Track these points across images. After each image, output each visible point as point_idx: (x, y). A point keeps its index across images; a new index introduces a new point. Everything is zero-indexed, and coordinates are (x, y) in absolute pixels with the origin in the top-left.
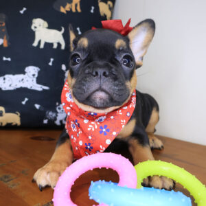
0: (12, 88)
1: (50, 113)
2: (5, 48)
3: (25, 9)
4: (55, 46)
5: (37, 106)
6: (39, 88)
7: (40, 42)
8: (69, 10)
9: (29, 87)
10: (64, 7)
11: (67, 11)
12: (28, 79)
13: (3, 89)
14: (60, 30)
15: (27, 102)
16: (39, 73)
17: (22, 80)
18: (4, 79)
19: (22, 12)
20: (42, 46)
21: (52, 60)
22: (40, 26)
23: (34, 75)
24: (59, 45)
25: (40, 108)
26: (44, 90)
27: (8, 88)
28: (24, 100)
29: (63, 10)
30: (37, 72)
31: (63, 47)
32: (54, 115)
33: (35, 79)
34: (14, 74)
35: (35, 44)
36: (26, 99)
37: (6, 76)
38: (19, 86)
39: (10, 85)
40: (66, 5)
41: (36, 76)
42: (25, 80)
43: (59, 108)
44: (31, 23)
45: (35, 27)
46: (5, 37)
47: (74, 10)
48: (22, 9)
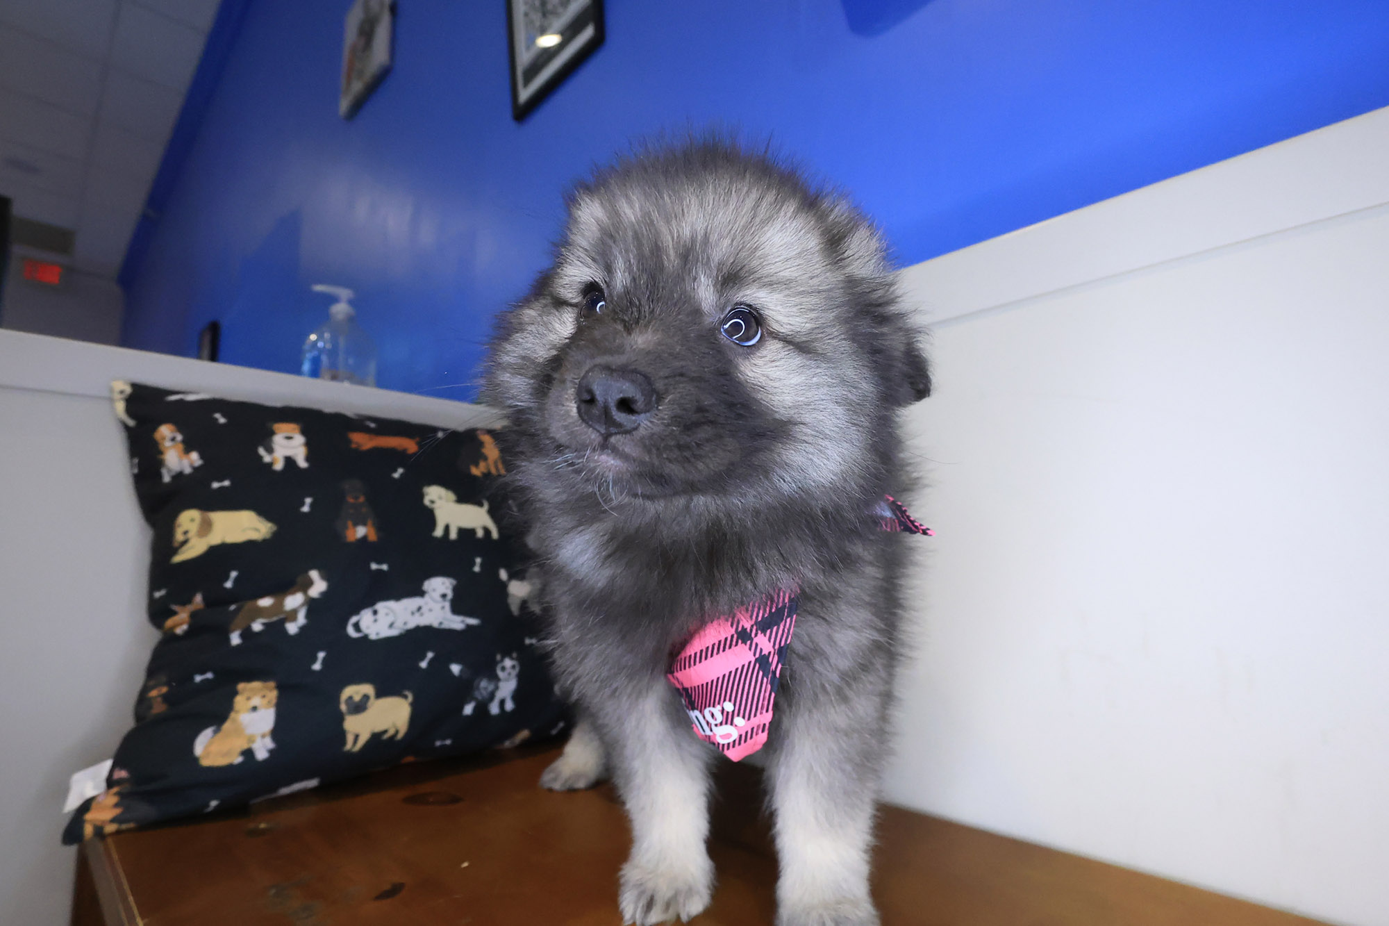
0: (394, 632)
1: (484, 684)
2: (373, 543)
3: (400, 471)
4: (480, 534)
5: (456, 669)
6: (457, 623)
7: (447, 528)
8: (485, 471)
9: (436, 625)
11: (483, 473)
12: (432, 604)
13: (373, 637)
14: (481, 505)
15: (431, 663)
16: (456, 590)
17: (419, 609)
18: (375, 612)
19: (396, 475)
20: (453, 535)
21: (478, 560)
22: (440, 498)
23: (444, 596)
24: (487, 531)
25: (461, 671)
26: (469, 627)
27: (385, 632)
28: (423, 658)
29: (475, 471)
30: (451, 587)
31: (495, 535)
32: (491, 687)
33: (447, 605)
34: (398, 597)
35: (439, 532)
36: (430, 655)
37: (381, 606)
38: (411, 625)
39: (391, 626)
40: (478, 463)
41: (450, 595)
42: (424, 610)
43: (503, 669)
44: (422, 496)
45: (432, 502)
46: (370, 522)
48: (395, 471)
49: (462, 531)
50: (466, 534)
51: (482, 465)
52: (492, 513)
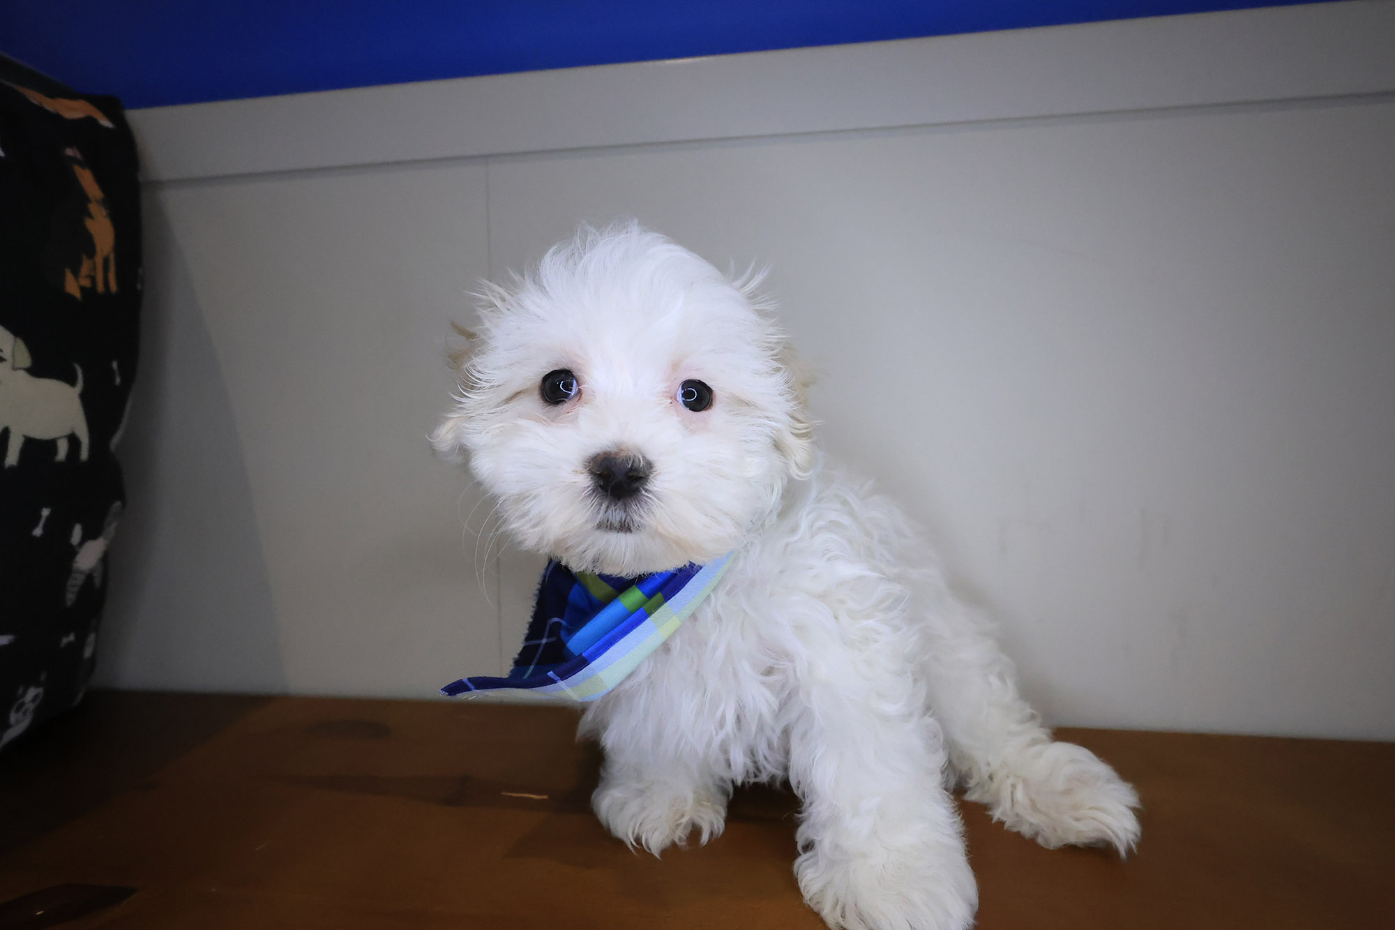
4: (63, 450)
7: (6, 443)
8: (86, 283)
10: (76, 274)
11: (83, 289)
20: (13, 456)
21: (45, 513)
22: (1, 359)
24: (73, 443)
29: (72, 287)
31: (84, 454)
40: (80, 263)
47: (100, 288)
49: (31, 445)
50: (37, 449)
51: (85, 268)
52: (87, 399)
